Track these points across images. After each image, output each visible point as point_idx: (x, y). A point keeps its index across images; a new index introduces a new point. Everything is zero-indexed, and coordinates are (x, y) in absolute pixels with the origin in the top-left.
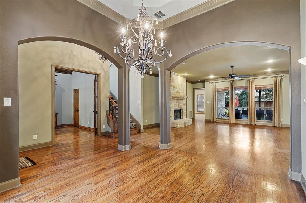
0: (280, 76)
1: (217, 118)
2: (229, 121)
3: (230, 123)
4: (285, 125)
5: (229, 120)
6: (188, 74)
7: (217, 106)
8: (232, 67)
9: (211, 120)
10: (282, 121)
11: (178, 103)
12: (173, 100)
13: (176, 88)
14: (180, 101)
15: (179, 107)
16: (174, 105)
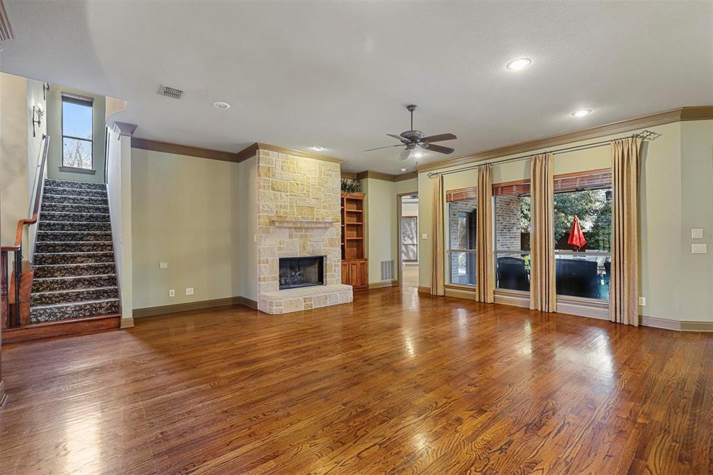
0: (637, 136)
1: (447, 283)
2: (477, 296)
3: (480, 301)
4: (656, 320)
5: (474, 290)
6: (322, 149)
7: (447, 248)
8: (411, 108)
9: (430, 289)
10: (644, 304)
11: (301, 237)
12: (271, 231)
13: (288, 194)
14: (309, 234)
15: (305, 249)
16: (281, 244)
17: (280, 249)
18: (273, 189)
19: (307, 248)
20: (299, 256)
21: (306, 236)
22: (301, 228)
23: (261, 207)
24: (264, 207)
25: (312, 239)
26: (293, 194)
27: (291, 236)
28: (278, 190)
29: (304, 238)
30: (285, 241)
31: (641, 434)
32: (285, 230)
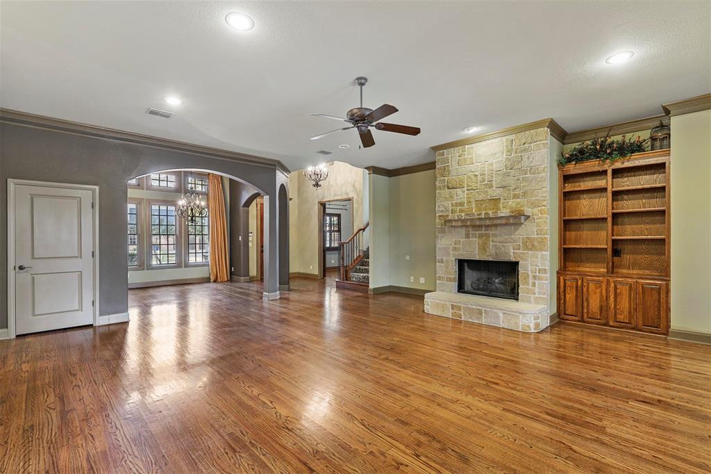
11: (481, 236)
12: (447, 230)
13: (465, 189)
14: (491, 233)
15: (485, 251)
16: (455, 244)
17: (455, 249)
18: (449, 188)
19: (487, 249)
20: (477, 258)
21: (488, 236)
22: (480, 226)
23: (437, 208)
24: (439, 207)
25: (495, 239)
26: (470, 188)
27: (467, 236)
28: (453, 188)
29: (484, 238)
30: (461, 240)
31: (70, 425)
32: (460, 229)
